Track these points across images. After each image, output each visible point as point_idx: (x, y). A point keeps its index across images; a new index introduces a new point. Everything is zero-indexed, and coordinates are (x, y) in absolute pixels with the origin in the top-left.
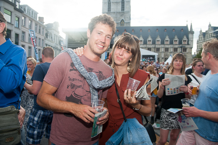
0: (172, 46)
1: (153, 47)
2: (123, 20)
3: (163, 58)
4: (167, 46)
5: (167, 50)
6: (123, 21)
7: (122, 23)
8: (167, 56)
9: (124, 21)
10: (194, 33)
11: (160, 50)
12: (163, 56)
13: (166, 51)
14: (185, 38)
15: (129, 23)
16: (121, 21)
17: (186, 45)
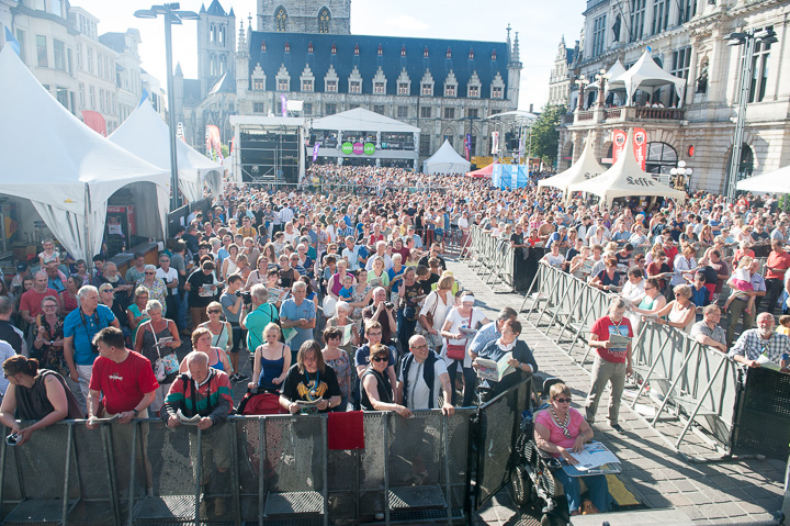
0: (463, 102)
1: (412, 104)
2: (325, 9)
3: (438, 136)
4: (450, 103)
5: (450, 112)
6: (325, 13)
7: (322, 18)
8: (449, 131)
9: (329, 14)
10: (521, 67)
11: (432, 113)
12: (438, 131)
13: (446, 116)
14: (498, 82)
15: (346, 21)
16: (320, 14)
17: (499, 100)
